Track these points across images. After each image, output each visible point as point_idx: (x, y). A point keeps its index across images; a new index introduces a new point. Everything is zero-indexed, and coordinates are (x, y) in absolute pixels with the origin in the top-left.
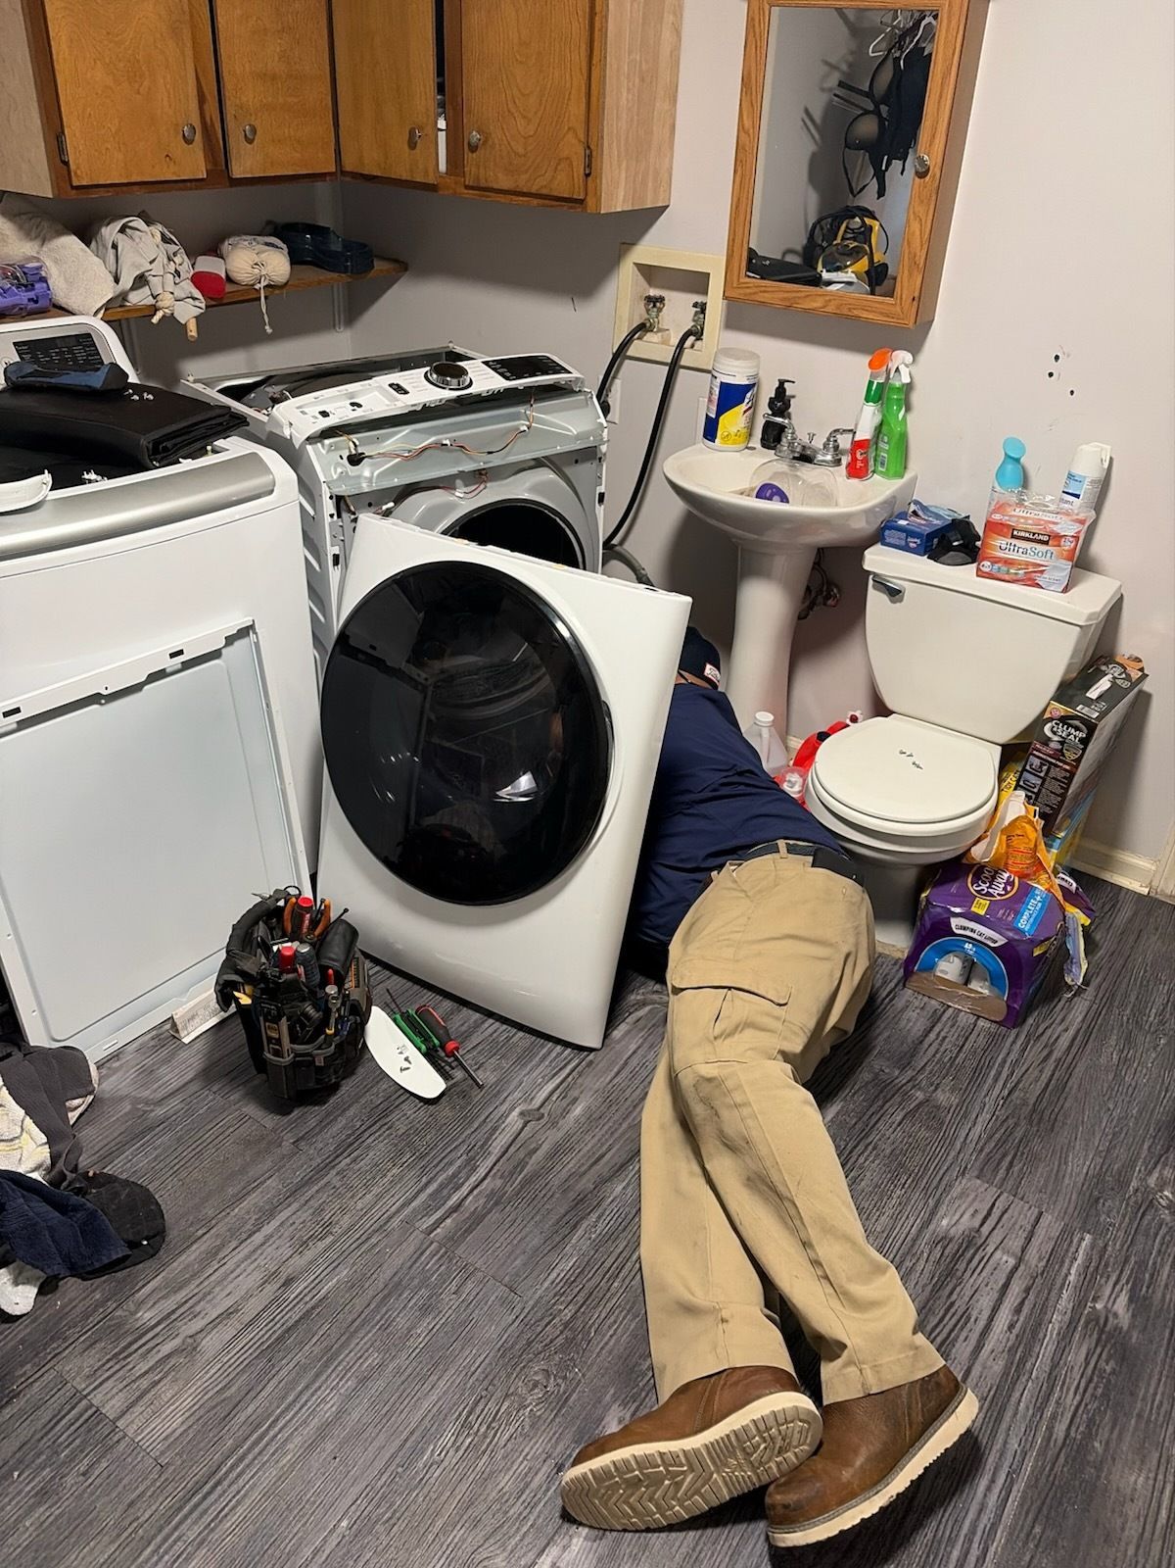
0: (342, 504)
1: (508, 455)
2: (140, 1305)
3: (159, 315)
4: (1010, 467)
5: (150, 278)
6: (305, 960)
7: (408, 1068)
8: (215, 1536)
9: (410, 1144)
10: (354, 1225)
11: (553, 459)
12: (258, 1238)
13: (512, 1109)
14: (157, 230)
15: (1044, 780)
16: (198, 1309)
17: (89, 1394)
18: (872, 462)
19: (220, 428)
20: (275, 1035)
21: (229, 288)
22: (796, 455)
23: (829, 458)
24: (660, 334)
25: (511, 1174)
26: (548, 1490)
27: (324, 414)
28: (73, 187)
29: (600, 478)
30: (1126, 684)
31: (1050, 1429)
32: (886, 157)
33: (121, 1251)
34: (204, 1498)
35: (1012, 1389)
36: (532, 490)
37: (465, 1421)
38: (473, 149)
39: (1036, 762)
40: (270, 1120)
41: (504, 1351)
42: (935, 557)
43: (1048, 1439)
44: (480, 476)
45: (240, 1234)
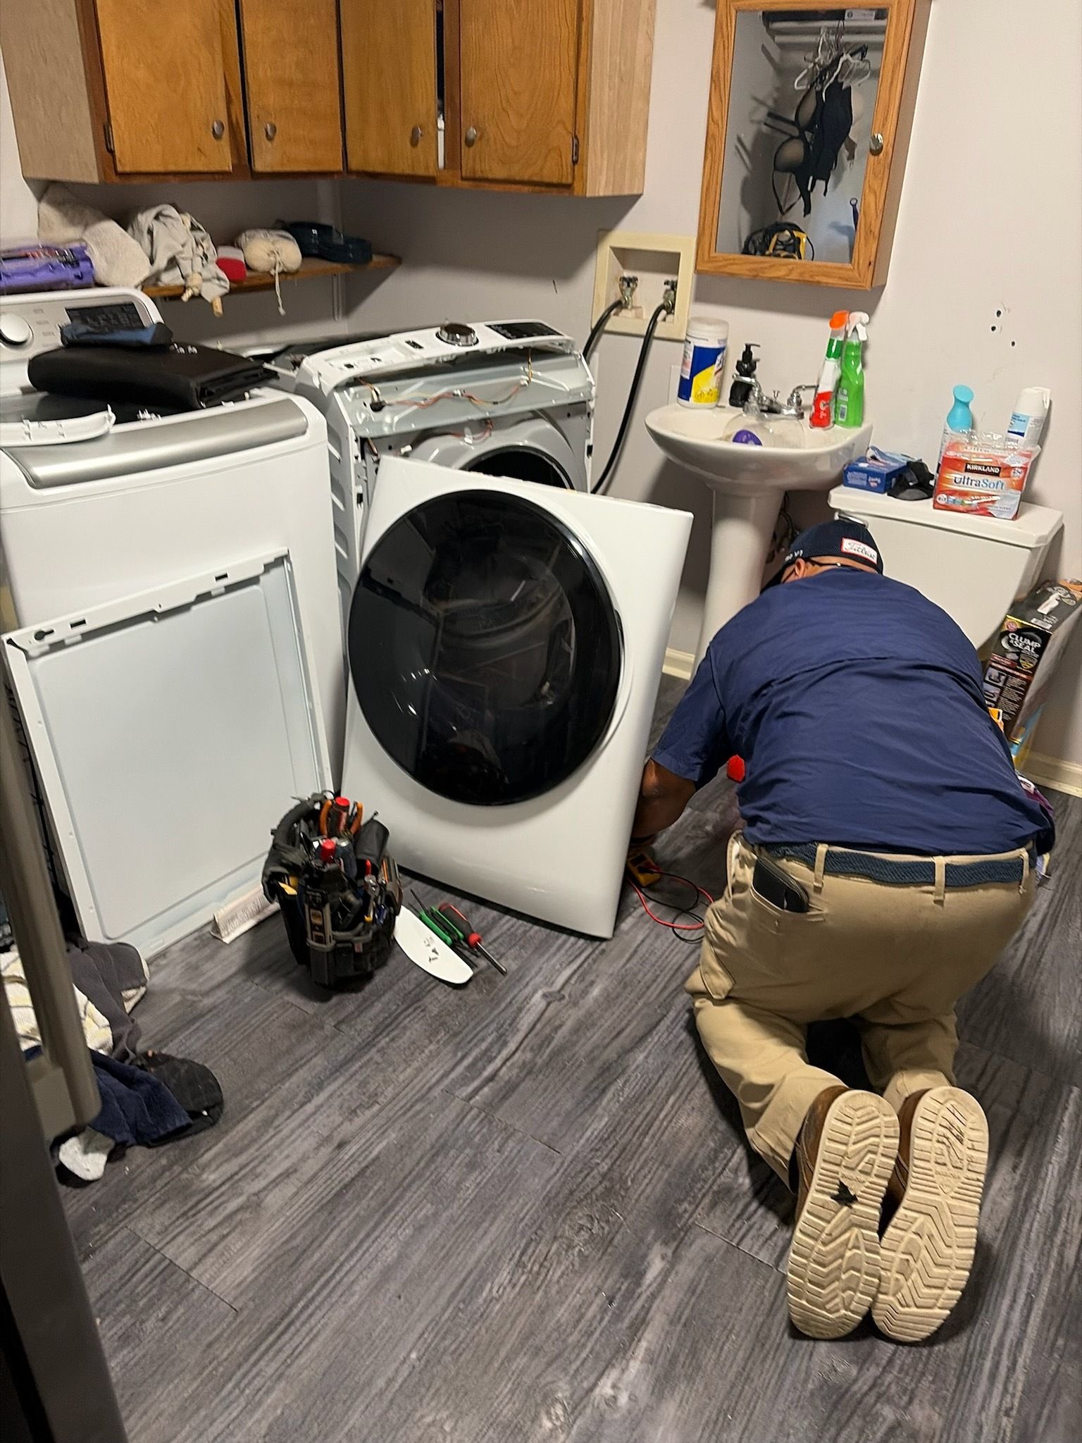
0: (366, 448)
1: (509, 407)
2: (204, 1168)
3: (188, 294)
4: (960, 411)
5: (181, 262)
6: (344, 853)
7: (436, 958)
8: (292, 1371)
9: (443, 1024)
10: (398, 1095)
11: (548, 411)
12: (309, 1108)
13: (535, 991)
14: (187, 219)
15: (1002, 689)
16: (259, 1170)
17: (162, 1248)
18: (832, 414)
19: (255, 379)
20: (318, 922)
21: (248, 274)
22: (765, 408)
23: (793, 411)
24: (633, 311)
25: (540, 1047)
26: (602, 1319)
27: (349, 366)
28: (117, 173)
29: (589, 432)
30: (1072, 603)
31: (1061, 1254)
32: (811, 178)
33: (187, 1120)
34: (279, 1337)
35: (1022, 1221)
36: (530, 439)
37: (519, 1261)
38: (470, 143)
39: (994, 673)
40: (311, 1007)
41: (548, 1200)
42: (894, 493)
43: (1060, 1263)
44: (485, 425)
45: (292, 1105)
